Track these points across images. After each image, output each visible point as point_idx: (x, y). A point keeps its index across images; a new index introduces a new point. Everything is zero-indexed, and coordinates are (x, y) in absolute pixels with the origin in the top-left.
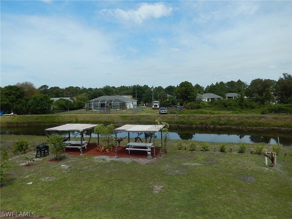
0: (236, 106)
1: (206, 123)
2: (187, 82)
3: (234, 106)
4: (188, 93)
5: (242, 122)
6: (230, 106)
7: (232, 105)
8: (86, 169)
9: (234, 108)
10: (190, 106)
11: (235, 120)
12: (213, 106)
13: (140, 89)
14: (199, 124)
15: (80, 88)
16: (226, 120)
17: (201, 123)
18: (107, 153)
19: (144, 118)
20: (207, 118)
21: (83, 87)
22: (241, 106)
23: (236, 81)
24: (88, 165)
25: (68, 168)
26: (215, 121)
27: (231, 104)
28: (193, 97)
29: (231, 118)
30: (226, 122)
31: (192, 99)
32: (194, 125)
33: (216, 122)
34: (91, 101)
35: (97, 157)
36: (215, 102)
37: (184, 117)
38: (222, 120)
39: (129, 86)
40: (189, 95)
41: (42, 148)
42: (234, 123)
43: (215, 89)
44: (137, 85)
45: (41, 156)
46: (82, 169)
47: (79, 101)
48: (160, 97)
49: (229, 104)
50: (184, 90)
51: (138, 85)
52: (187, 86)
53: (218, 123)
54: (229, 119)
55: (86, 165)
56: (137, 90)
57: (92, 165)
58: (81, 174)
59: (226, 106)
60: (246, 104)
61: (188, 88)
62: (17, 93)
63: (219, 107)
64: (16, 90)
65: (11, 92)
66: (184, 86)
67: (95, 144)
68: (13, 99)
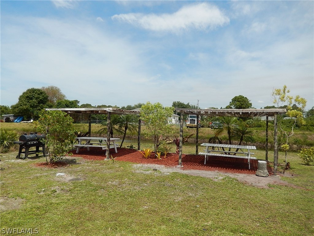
2: (242, 96)
8: (113, 186)
10: (248, 124)
13: (181, 106)
18: (158, 161)
24: (121, 177)
25: (70, 181)
35: (139, 165)
41: (30, 141)
44: (178, 102)
45: (26, 156)
46: (103, 184)
50: (239, 106)
52: (242, 101)
55: (115, 177)
57: (129, 179)
58: (100, 197)
61: (243, 103)
62: (39, 97)
63: (288, 127)
64: (38, 94)
65: (33, 95)
66: (238, 101)
67: (132, 147)
68: (34, 104)
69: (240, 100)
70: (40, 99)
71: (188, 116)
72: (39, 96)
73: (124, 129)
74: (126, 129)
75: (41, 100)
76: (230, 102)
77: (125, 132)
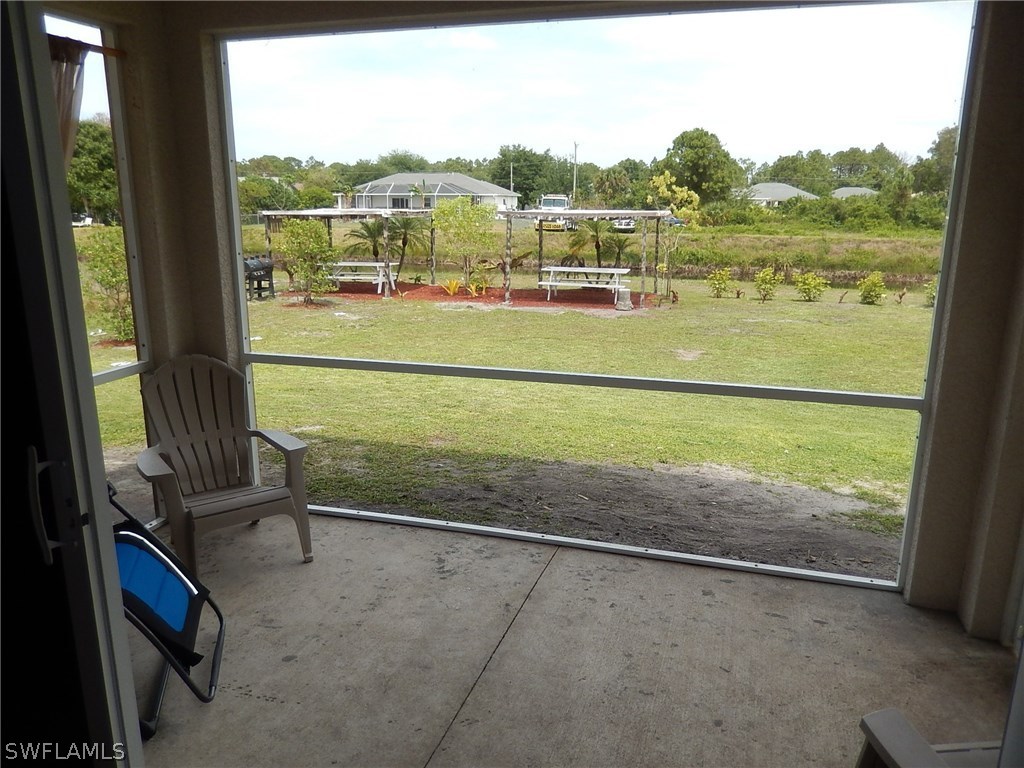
0: (878, 217)
1: (777, 260)
2: (702, 130)
3: (872, 216)
4: (701, 170)
5: (907, 259)
6: (856, 217)
7: (866, 214)
8: (420, 321)
9: (869, 222)
10: (710, 214)
11: (882, 251)
12: (792, 218)
13: (525, 160)
14: (752, 264)
15: (300, 162)
16: (847, 251)
17: (758, 260)
18: (472, 298)
19: (554, 243)
20: (779, 245)
21: (312, 158)
22: (896, 216)
23: (869, 150)
25: (359, 319)
26: (810, 253)
27: (860, 210)
28: (722, 189)
29: (866, 247)
30: (849, 256)
31: (716, 193)
32: (736, 268)
33: (815, 256)
34: (358, 187)
36: (799, 205)
37: (697, 240)
38: (836, 253)
39: (477, 160)
40: (709, 179)
42: (878, 260)
43: (795, 170)
44: (514, 146)
47: (315, 188)
48: (600, 187)
49: (854, 210)
50: (691, 162)
51: (519, 146)
52: (701, 148)
53: (819, 260)
54: (858, 247)
56: (516, 165)
59: (840, 218)
60: (915, 212)
61: (703, 152)
62: (99, 149)
63: (815, 220)
64: (95, 139)
65: (80, 143)
66: (691, 147)
67: (418, 279)
68: (86, 171)
69: (695, 142)
70: (103, 152)
71: (540, 201)
72: (97, 143)
73: (400, 243)
74: (404, 244)
75: (105, 157)
76: (669, 150)
77: (403, 250)
